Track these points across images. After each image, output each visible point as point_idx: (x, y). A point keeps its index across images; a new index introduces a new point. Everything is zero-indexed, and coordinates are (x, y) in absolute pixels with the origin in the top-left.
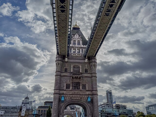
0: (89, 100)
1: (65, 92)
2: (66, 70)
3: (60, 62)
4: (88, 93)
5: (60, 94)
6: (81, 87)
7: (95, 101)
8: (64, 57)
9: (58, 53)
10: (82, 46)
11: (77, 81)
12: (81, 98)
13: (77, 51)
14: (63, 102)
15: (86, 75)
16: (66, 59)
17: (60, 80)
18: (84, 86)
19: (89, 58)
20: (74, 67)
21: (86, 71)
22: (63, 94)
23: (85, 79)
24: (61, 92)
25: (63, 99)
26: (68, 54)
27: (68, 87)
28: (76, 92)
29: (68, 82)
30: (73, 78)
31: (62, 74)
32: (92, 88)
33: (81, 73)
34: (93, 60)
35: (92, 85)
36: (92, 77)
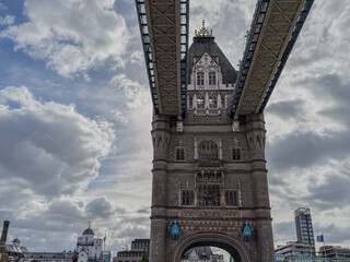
0: (247, 232)
1: (180, 213)
2: (180, 156)
3: (162, 134)
4: (242, 214)
5: (167, 218)
6: (223, 199)
7: (262, 235)
8: (172, 120)
9: (156, 111)
10: (223, 87)
11: (211, 182)
12: (225, 228)
13: (209, 102)
14: (176, 237)
15: (236, 166)
16: (180, 126)
17: (167, 182)
18: (232, 198)
19: (243, 120)
20: (202, 146)
21: (236, 156)
22: (176, 218)
23: (234, 177)
24: (171, 212)
25: (175, 231)
26: (184, 110)
27: (187, 199)
28: (210, 212)
29: (188, 187)
30: (199, 175)
31: (172, 167)
32: (255, 200)
33: (223, 162)
34: (255, 125)
35: (255, 194)
36: (252, 171)
